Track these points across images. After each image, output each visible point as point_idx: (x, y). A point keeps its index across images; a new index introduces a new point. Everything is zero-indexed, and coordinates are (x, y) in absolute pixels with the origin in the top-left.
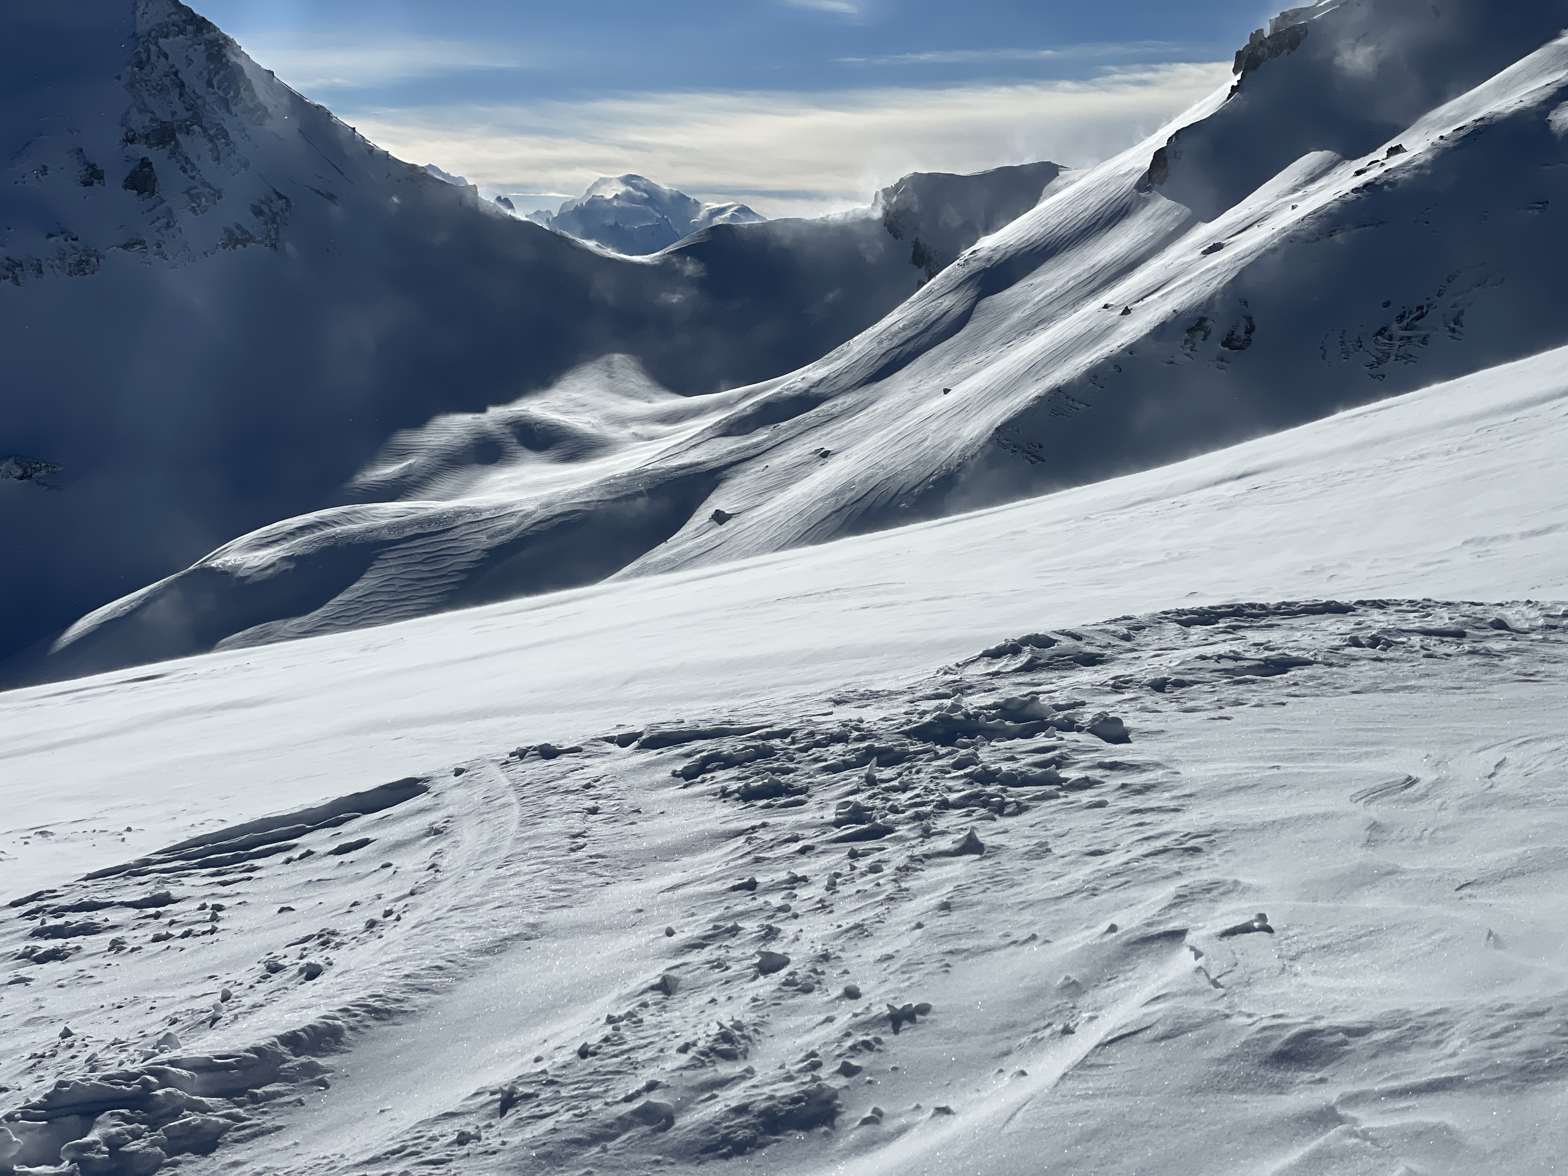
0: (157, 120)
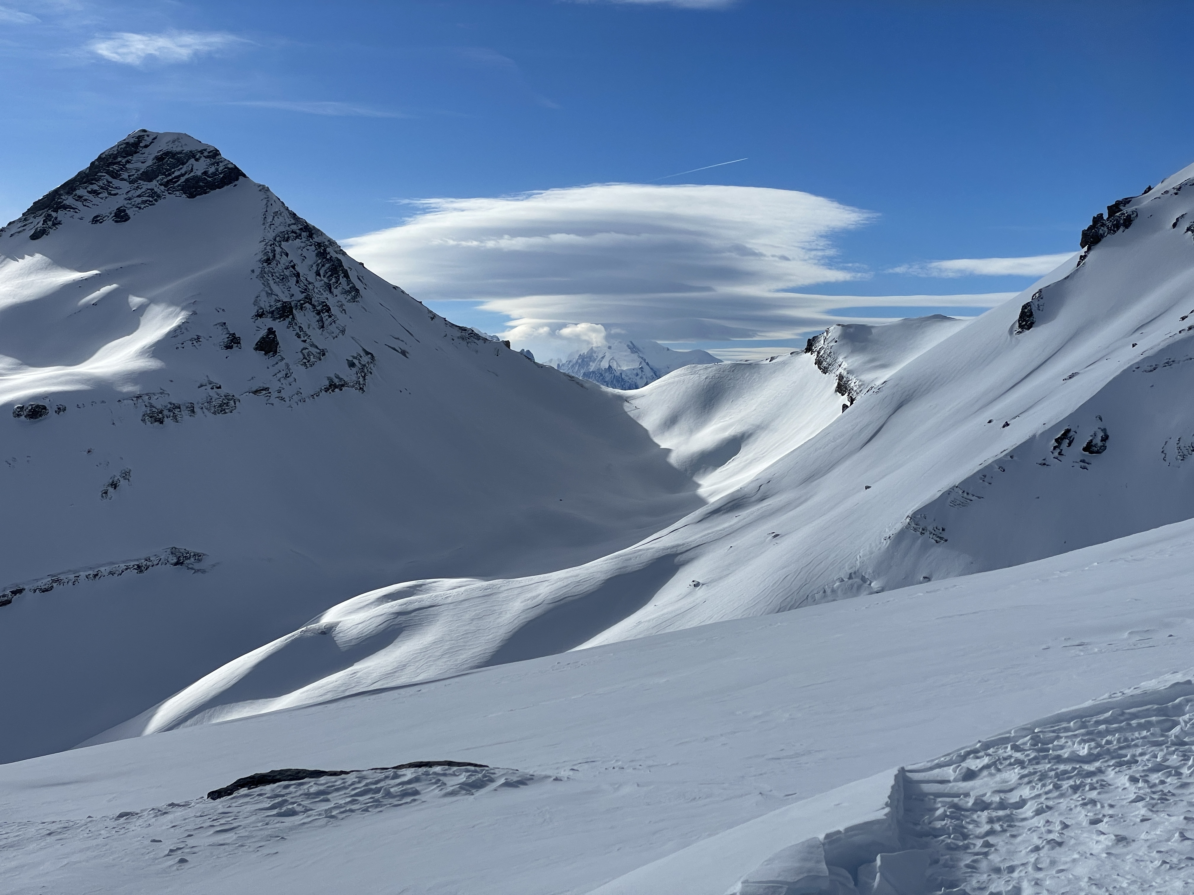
0: (279, 301)
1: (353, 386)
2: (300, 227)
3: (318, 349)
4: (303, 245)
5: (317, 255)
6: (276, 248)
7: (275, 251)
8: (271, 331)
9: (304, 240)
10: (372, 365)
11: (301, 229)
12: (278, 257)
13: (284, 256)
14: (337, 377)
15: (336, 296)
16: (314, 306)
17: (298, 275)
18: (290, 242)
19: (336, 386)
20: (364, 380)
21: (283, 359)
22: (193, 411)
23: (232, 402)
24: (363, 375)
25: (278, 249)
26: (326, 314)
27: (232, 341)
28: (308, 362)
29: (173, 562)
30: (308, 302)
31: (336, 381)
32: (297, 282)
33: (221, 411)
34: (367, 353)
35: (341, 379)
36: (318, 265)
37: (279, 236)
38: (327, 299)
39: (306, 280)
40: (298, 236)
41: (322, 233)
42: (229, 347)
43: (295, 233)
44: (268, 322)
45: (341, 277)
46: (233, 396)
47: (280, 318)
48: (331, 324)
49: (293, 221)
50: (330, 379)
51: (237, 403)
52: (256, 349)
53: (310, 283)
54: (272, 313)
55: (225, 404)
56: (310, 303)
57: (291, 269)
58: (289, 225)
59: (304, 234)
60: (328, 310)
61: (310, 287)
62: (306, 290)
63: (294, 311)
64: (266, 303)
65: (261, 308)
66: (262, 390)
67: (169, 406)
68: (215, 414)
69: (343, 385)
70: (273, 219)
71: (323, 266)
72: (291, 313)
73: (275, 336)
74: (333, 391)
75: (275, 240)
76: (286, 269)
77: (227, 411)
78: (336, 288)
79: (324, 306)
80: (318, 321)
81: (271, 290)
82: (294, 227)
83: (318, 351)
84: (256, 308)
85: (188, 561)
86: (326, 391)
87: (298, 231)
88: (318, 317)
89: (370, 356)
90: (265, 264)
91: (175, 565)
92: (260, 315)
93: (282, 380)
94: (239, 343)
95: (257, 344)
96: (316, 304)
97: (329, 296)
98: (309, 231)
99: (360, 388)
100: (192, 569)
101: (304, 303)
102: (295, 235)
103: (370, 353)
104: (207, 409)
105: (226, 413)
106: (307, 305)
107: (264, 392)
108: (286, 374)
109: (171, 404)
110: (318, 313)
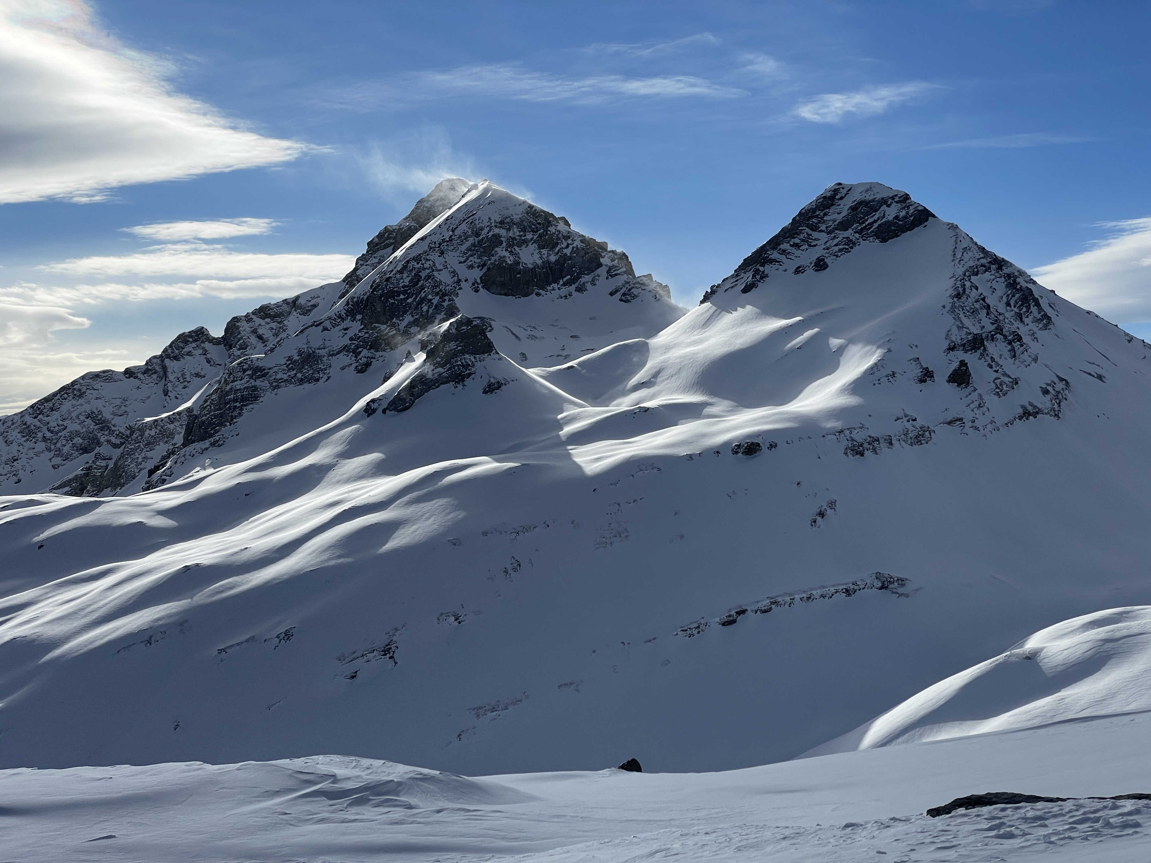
0: (970, 333)
1: (1048, 413)
2: (989, 260)
3: (1011, 378)
4: (993, 277)
5: (1007, 286)
6: (966, 283)
7: (965, 285)
8: (963, 363)
9: (993, 272)
10: (1067, 392)
11: (990, 262)
12: (968, 291)
13: (974, 289)
14: (1031, 404)
15: (1028, 325)
16: (1005, 337)
17: (988, 307)
18: (980, 275)
19: (1030, 414)
20: (1059, 406)
21: (975, 390)
22: (891, 443)
23: (927, 433)
24: (1058, 401)
25: (968, 284)
26: (1018, 343)
27: (925, 375)
28: (1001, 391)
29: (878, 586)
30: (999, 333)
31: (1030, 408)
32: (988, 314)
33: (917, 443)
34: (1061, 380)
35: (1035, 407)
36: (1008, 296)
37: (968, 271)
38: (1018, 328)
39: (997, 311)
40: (988, 269)
41: (1011, 264)
42: (922, 381)
43: (985, 266)
44: (960, 355)
45: (1031, 306)
46: (929, 427)
47: (971, 350)
48: (1023, 352)
49: (982, 255)
50: (1023, 407)
51: (932, 434)
52: (948, 382)
53: (1000, 314)
54: (964, 345)
55: (920, 435)
56: (1001, 334)
57: (981, 302)
58: (978, 260)
59: (993, 267)
60: (1020, 339)
61: (1001, 318)
62: (996, 321)
63: (985, 343)
64: (957, 336)
65: (953, 342)
66: (956, 420)
67: (869, 439)
68: (912, 446)
69: (1037, 413)
70: (962, 255)
71: (1013, 296)
72: (983, 344)
73: (967, 368)
74: (1027, 419)
75: (965, 275)
76: (976, 302)
77: (923, 442)
78: (1027, 317)
79: (1016, 335)
80: (1009, 351)
81: (962, 323)
82: (983, 261)
83: (1011, 380)
84: (948, 342)
85: (892, 586)
86: (1020, 419)
87: (987, 264)
88: (1009, 347)
89: (1064, 382)
90: (955, 299)
91: (880, 589)
92: (952, 349)
93: (975, 410)
94: (933, 376)
95: (949, 377)
96: (1007, 334)
97: (1021, 325)
98: (1000, 263)
99: (1056, 415)
100: (897, 593)
101: (996, 334)
102: (984, 269)
103: (1065, 380)
104: (904, 441)
105: (922, 444)
106: (998, 335)
107: (958, 422)
108: (979, 405)
109: (870, 437)
110: (1010, 343)
